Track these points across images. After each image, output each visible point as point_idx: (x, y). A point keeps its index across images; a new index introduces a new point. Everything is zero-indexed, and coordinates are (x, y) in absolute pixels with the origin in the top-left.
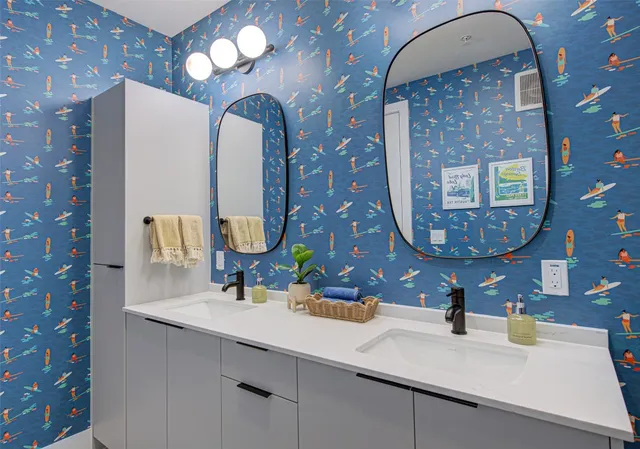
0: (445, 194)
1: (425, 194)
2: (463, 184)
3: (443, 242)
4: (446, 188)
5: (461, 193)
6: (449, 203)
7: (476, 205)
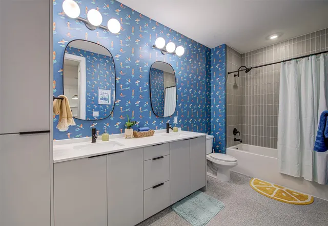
0: (99, 99)
1: (91, 97)
2: (105, 96)
3: (98, 116)
4: (100, 97)
5: (105, 99)
6: (101, 102)
7: (110, 103)
